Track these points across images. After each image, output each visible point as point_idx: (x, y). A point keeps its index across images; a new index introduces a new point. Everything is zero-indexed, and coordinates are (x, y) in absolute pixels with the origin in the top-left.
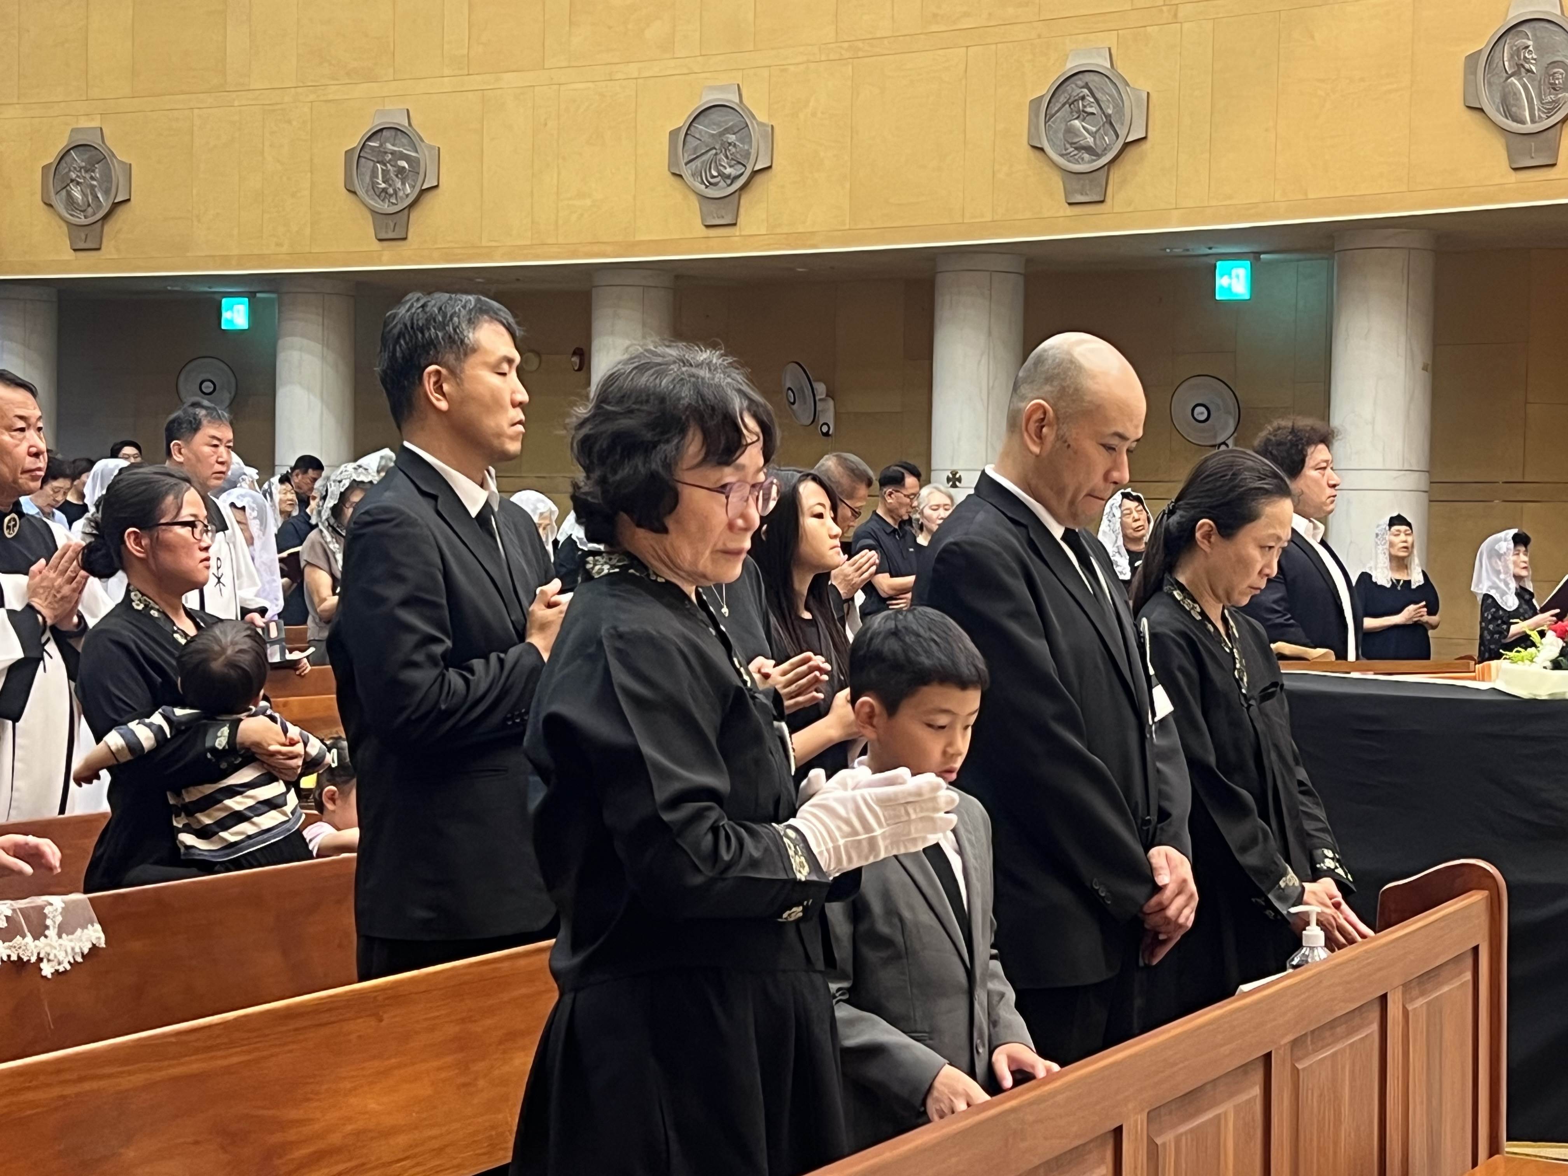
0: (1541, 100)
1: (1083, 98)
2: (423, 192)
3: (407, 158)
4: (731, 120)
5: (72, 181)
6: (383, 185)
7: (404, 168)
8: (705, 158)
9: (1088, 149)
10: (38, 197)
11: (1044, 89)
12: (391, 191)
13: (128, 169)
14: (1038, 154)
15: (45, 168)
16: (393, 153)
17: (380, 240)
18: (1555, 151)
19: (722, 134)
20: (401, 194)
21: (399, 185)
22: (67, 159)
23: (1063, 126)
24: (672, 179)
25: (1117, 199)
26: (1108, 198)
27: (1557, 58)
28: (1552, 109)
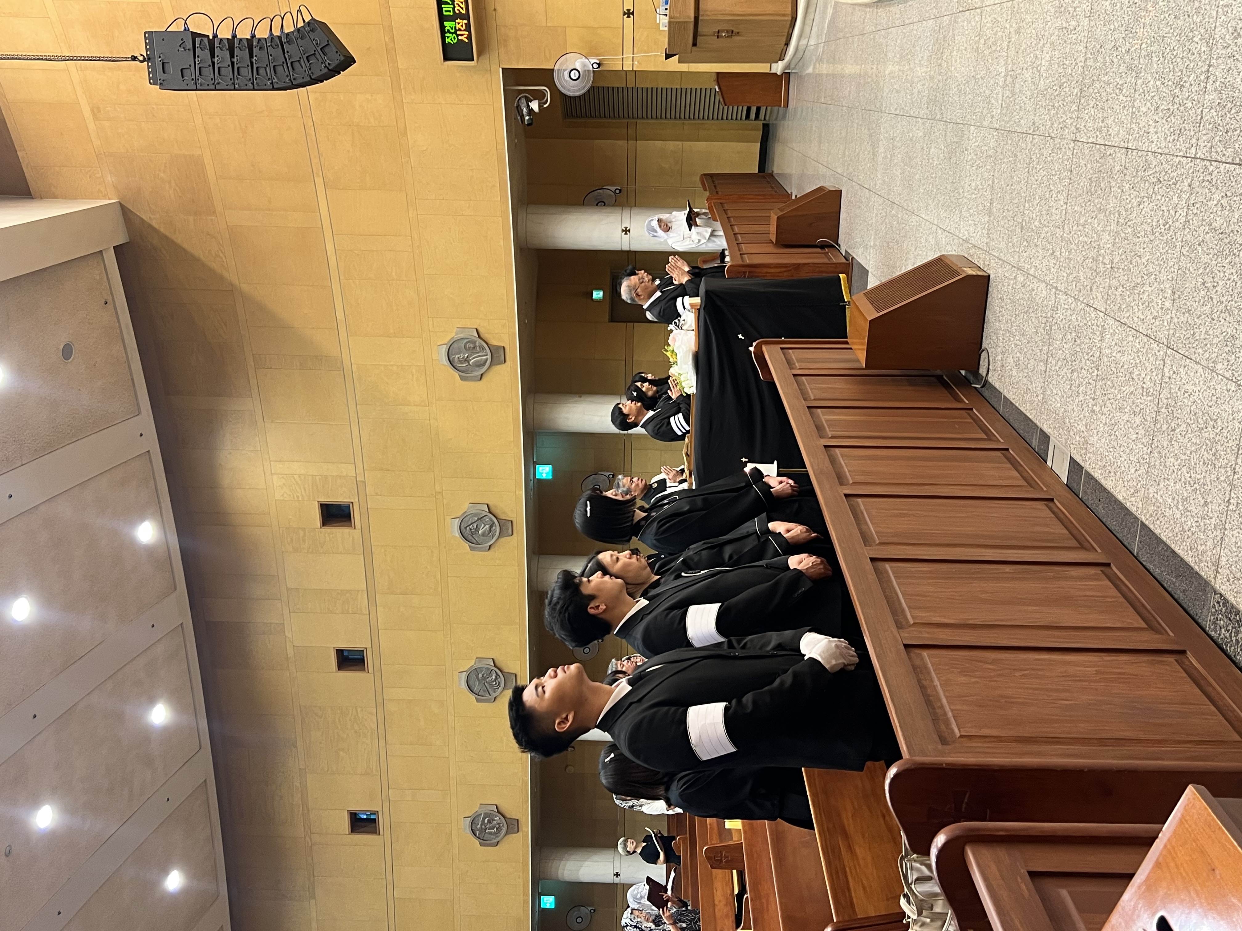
0: (478, 353)
1: (471, 529)
2: (498, 812)
3: (484, 819)
4: (473, 675)
6: (495, 829)
7: (488, 820)
8: (488, 687)
9: (491, 527)
12: (497, 826)
14: (491, 548)
16: (482, 825)
17: (518, 831)
18: (498, 347)
19: (478, 680)
20: (499, 822)
21: (495, 822)
23: (482, 537)
25: (511, 516)
26: (511, 519)
27: (463, 347)
28: (482, 348)
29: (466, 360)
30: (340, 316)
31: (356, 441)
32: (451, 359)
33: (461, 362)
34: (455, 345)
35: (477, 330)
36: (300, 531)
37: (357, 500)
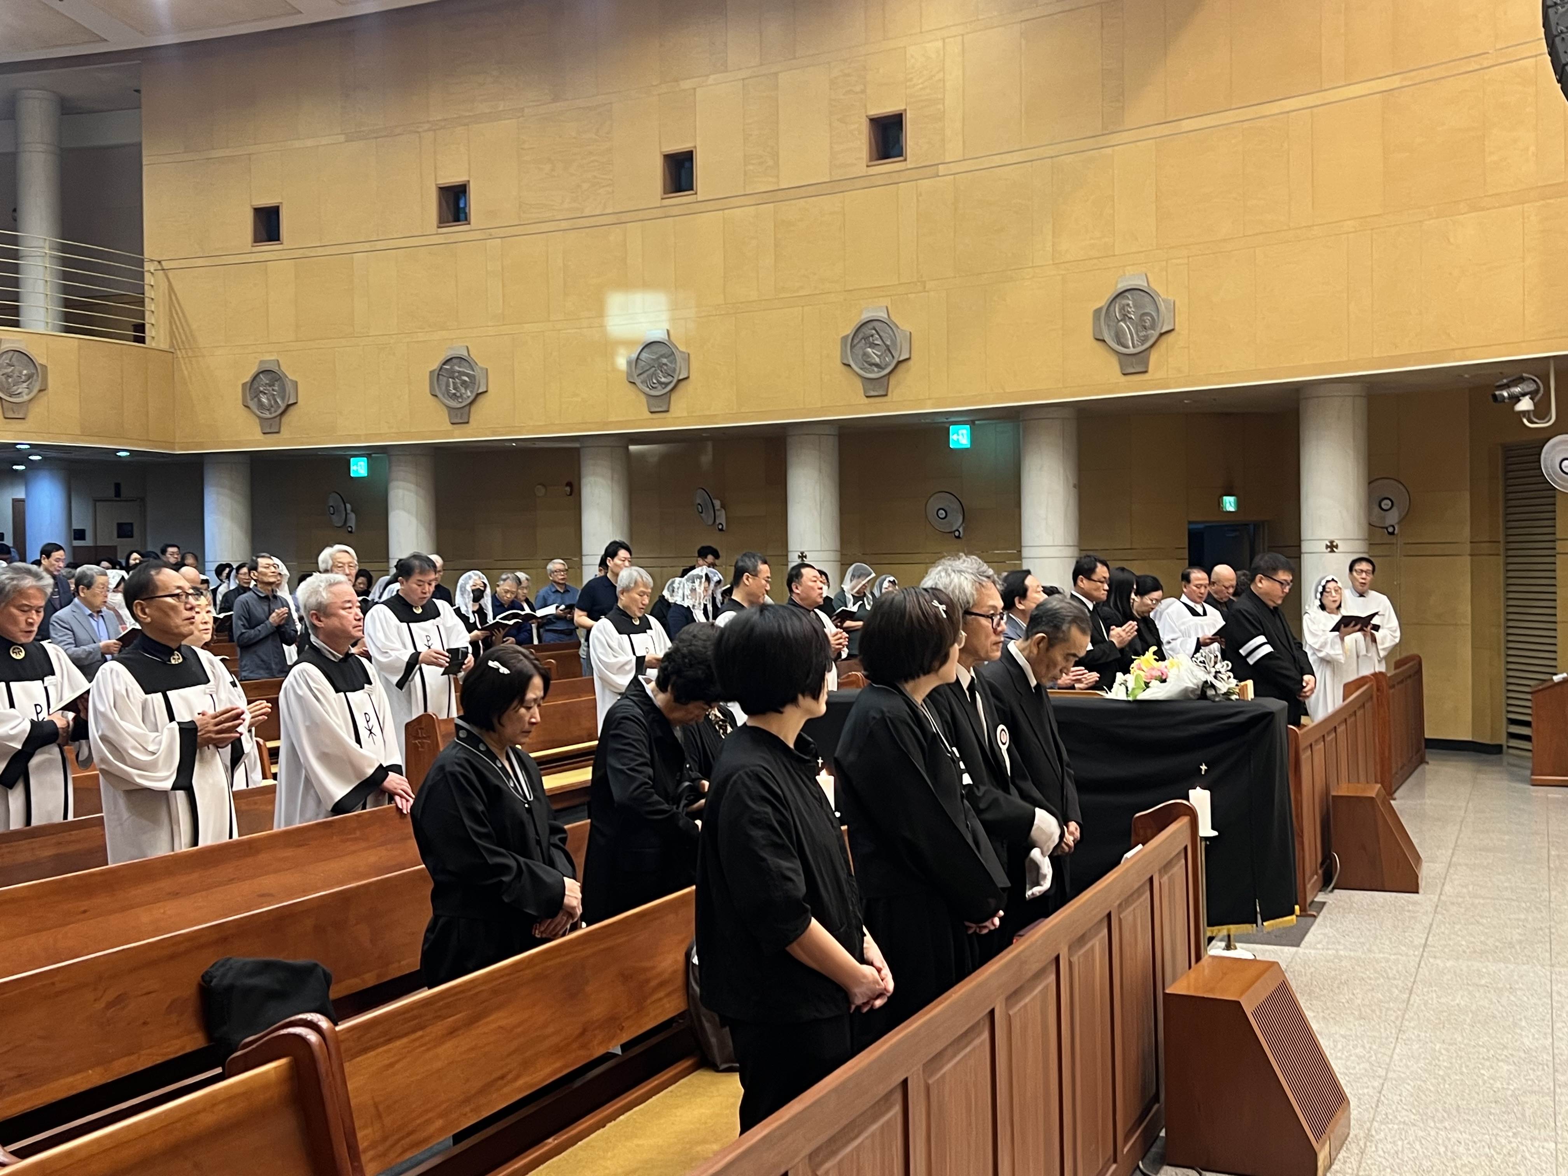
0: (1137, 334)
1: (872, 336)
2: (478, 395)
3: (467, 375)
4: (663, 350)
5: (261, 392)
6: (454, 391)
7: (466, 381)
8: (648, 372)
9: (877, 365)
10: (240, 402)
11: (849, 330)
12: (458, 394)
13: (295, 384)
14: (847, 368)
15: (244, 385)
16: (459, 372)
17: (453, 424)
18: (1146, 363)
19: (658, 358)
20: (465, 396)
21: (463, 391)
22: (258, 379)
23: (861, 353)
24: (629, 384)
25: (895, 393)
26: (889, 393)
27: (1146, 311)
28: (1144, 340)
36: (862, 86)
37: (909, 166)
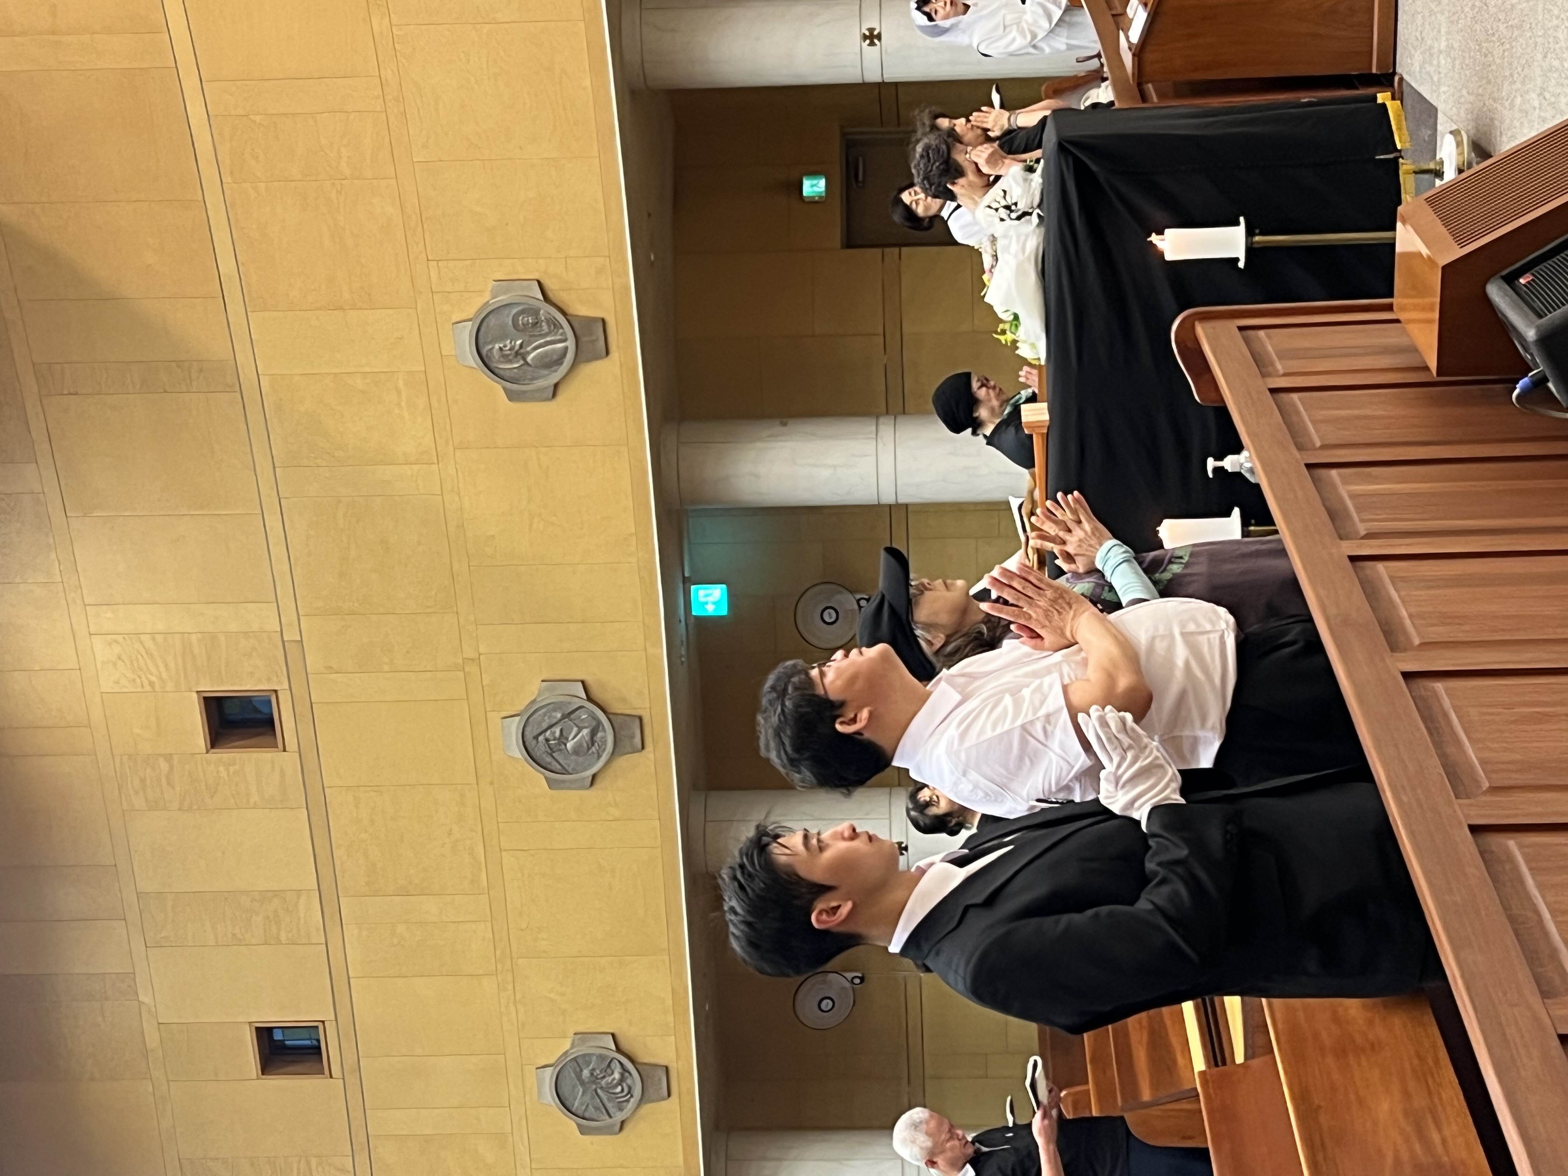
0: (545, 335)
1: (547, 740)
4: (570, 1074)
8: (605, 1099)
9: (593, 733)
14: (598, 780)
18: (590, 321)
19: (582, 1083)
23: (574, 757)
24: (625, 1131)
25: (637, 704)
26: (638, 713)
27: (510, 323)
28: (555, 325)
29: (520, 354)
30: (227, 266)
31: (278, 551)
32: (484, 352)
33: (506, 358)
34: (492, 321)
35: (539, 282)
36: (161, 759)
37: (286, 686)
